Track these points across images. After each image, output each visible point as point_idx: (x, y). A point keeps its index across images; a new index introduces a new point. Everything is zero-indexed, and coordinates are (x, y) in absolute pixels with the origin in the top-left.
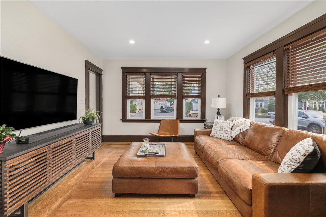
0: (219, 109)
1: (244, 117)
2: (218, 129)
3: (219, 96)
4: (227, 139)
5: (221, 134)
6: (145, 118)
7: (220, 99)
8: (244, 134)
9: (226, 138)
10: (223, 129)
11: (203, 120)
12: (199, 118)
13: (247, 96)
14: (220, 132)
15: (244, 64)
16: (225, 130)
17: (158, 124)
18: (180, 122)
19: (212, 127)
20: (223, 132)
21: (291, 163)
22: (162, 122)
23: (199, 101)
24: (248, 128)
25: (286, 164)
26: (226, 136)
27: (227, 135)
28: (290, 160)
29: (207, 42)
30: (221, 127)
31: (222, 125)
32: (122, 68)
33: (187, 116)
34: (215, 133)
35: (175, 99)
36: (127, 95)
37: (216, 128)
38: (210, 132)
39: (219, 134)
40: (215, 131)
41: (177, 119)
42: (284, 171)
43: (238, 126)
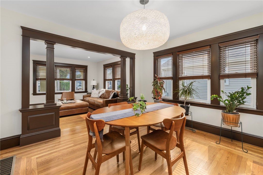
0: (94, 86)
1: (104, 88)
2: (94, 94)
3: (94, 80)
7: (94, 81)
8: (103, 94)
10: (96, 93)
11: (86, 91)
12: (84, 90)
13: (105, 80)
17: (61, 95)
18: (75, 93)
19: (91, 93)
20: (96, 95)
22: (63, 93)
23: (84, 82)
24: (105, 92)
27: (97, 96)
33: (77, 90)
35: (71, 81)
36: (37, 78)
38: (90, 96)
39: (94, 96)
40: (92, 95)
41: (72, 91)
43: (101, 92)
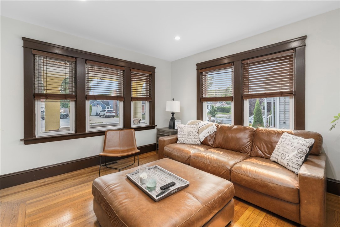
0: (173, 113)
2: (186, 134)
3: (173, 99)
4: (196, 144)
5: (190, 140)
6: (74, 132)
7: (175, 102)
8: (212, 136)
9: (196, 142)
10: (191, 133)
11: (153, 126)
12: (147, 123)
14: (189, 137)
15: (197, 70)
16: (193, 134)
20: (192, 137)
21: (300, 154)
23: (147, 104)
24: (216, 130)
25: (296, 156)
26: (196, 141)
28: (299, 153)
29: (177, 38)
30: (189, 132)
31: (190, 130)
32: (24, 39)
34: (184, 139)
35: (121, 101)
36: (36, 92)
37: (184, 134)
38: (177, 139)
39: (187, 139)
40: (182, 137)
42: (297, 163)
43: (203, 129)
